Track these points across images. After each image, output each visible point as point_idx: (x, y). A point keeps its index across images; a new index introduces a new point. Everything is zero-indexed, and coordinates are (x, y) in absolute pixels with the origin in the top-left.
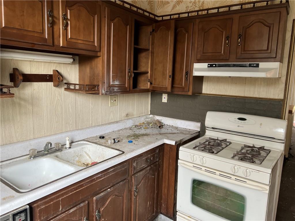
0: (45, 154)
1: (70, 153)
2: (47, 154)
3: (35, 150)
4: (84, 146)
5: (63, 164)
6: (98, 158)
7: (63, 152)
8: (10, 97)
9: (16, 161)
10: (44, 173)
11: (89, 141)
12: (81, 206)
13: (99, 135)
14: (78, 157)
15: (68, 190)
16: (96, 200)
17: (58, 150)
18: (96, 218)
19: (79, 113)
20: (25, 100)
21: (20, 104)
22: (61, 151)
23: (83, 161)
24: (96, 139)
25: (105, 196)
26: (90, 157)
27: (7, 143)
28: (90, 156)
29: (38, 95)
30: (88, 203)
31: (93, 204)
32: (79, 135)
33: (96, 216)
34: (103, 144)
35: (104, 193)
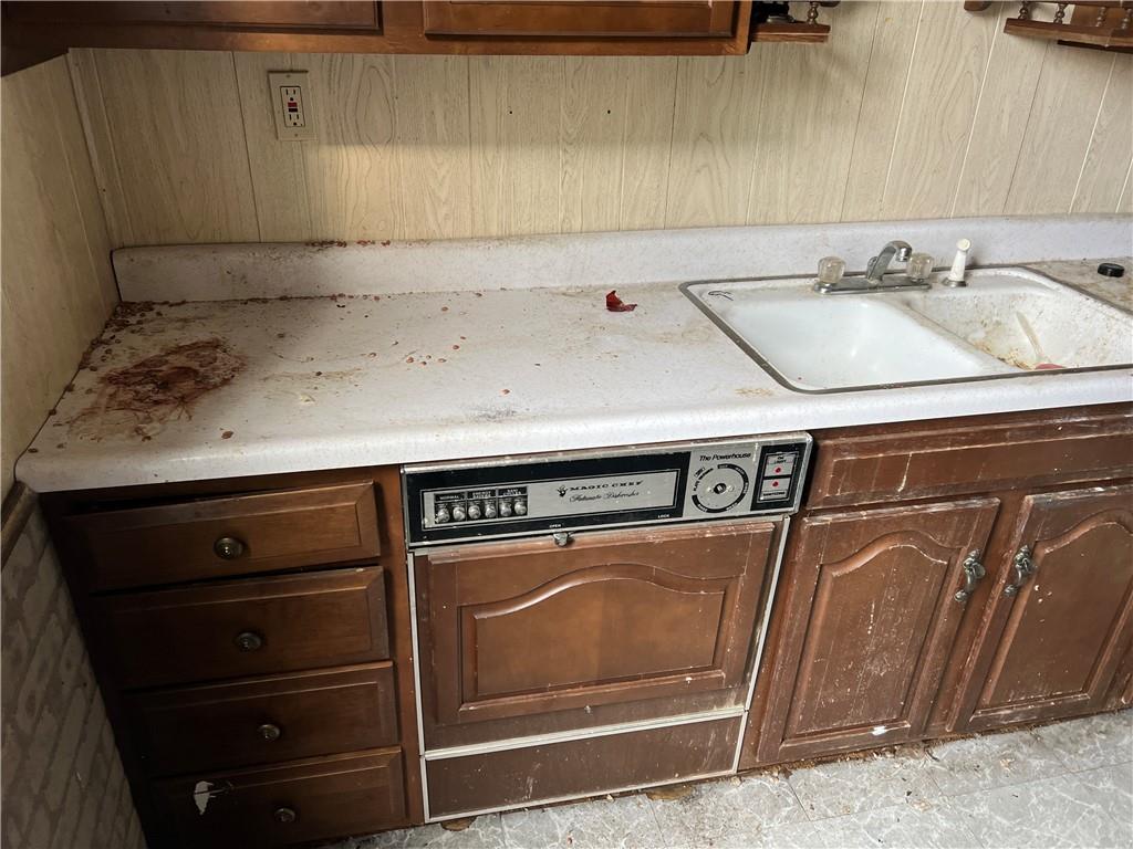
0: (870, 288)
1: (959, 304)
2: (874, 288)
3: (841, 263)
4: (1020, 291)
5: (934, 338)
6: (1072, 354)
7: (933, 294)
8: (814, 41)
9: (772, 289)
10: (853, 353)
11: (1047, 273)
12: (973, 506)
13: (1096, 261)
14: (987, 329)
15: (943, 432)
16: (1035, 509)
17: (915, 284)
18: (1013, 572)
19: (1036, 145)
20: (843, 62)
21: (824, 78)
22: (926, 290)
23: (1001, 347)
24: (1082, 274)
25: (1073, 505)
26: (1034, 341)
27: (757, 221)
28: (1039, 336)
29: (897, 46)
30: (1001, 505)
31: (1017, 516)
32: (1007, 241)
33: (1013, 563)
34: (1113, 301)
35: (1077, 494)
